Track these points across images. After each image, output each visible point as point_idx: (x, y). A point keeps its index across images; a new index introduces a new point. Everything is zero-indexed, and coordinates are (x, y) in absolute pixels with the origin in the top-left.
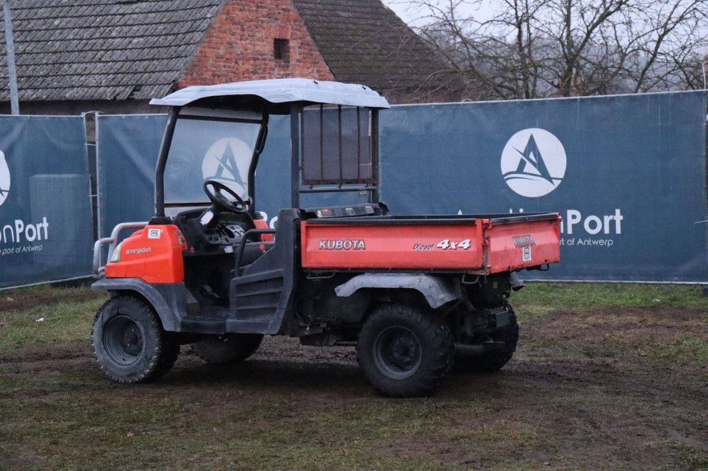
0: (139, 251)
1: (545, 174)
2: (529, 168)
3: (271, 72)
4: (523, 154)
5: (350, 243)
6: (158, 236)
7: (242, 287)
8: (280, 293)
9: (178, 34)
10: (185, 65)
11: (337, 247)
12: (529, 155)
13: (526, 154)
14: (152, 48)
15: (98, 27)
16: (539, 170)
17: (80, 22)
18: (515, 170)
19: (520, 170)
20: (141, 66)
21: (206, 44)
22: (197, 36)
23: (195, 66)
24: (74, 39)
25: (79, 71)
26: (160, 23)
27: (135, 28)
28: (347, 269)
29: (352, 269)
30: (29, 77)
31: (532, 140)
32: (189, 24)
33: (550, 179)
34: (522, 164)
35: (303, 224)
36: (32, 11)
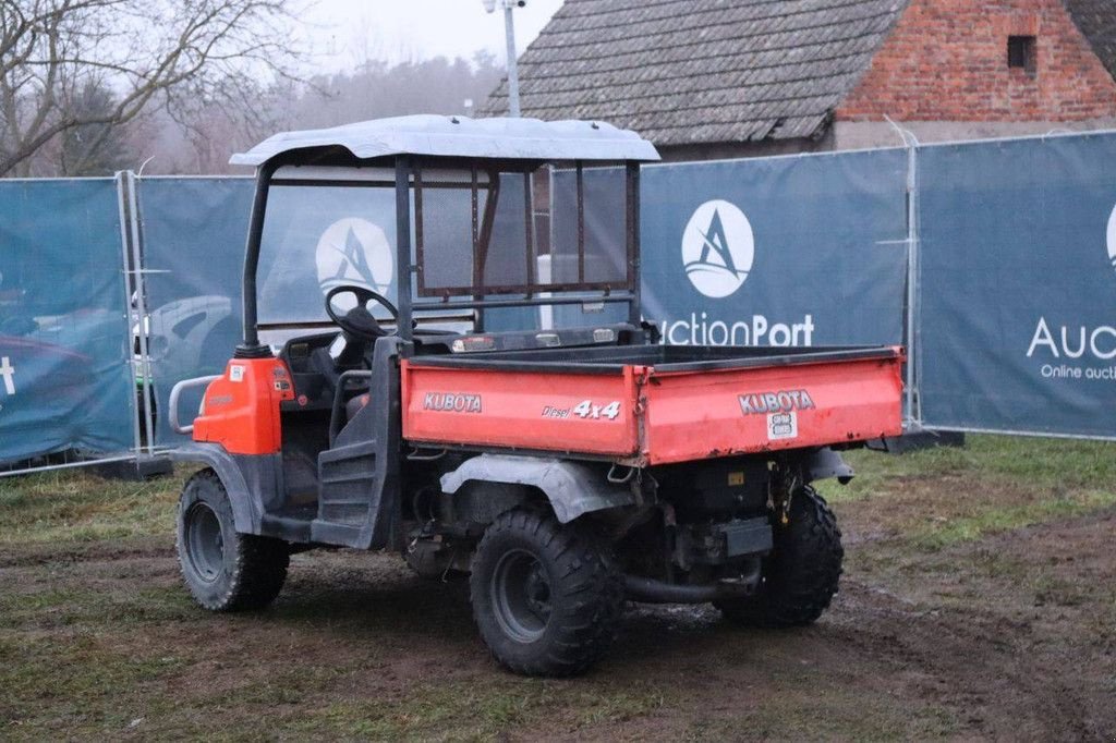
3: (1001, 87)
5: (463, 400)
6: (241, 378)
8: (371, 480)
9: (847, 39)
10: (847, 84)
11: (446, 406)
14: (810, 62)
15: (751, 36)
17: (730, 30)
20: (789, 90)
21: (884, 52)
22: (872, 41)
23: (864, 85)
24: (718, 56)
25: (714, 101)
26: (829, 25)
27: (796, 34)
30: (655, 113)
32: (866, 22)
35: (405, 364)
36: (679, 19)
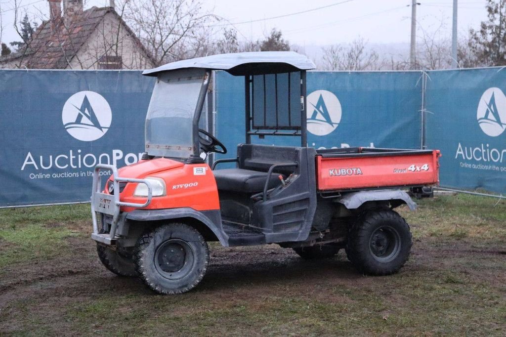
0: (186, 186)
1: (96, 124)
2: (85, 120)
4: (80, 110)
5: (351, 171)
6: (204, 173)
7: (277, 208)
11: (342, 174)
12: (85, 110)
13: (82, 110)
16: (92, 121)
18: (74, 121)
19: (78, 120)
29: (353, 189)
31: (86, 99)
33: (100, 128)
34: (79, 117)
35: (320, 158)
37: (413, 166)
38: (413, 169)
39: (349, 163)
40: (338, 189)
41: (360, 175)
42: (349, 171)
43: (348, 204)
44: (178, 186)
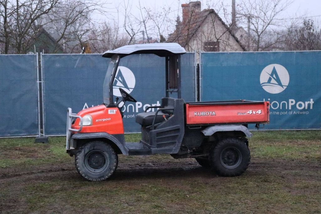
0: (104, 120)
1: (126, 86)
5: (209, 113)
7: (159, 134)
8: (178, 135)
11: (203, 115)
12: (119, 78)
13: (117, 78)
28: (207, 124)
29: (209, 124)
31: (120, 71)
34: (116, 82)
37: (251, 111)
38: (251, 113)
39: (208, 108)
40: (200, 124)
41: (214, 116)
42: (207, 113)
43: (205, 133)
44: (99, 120)
